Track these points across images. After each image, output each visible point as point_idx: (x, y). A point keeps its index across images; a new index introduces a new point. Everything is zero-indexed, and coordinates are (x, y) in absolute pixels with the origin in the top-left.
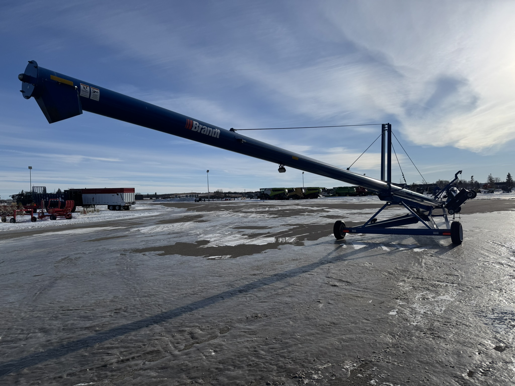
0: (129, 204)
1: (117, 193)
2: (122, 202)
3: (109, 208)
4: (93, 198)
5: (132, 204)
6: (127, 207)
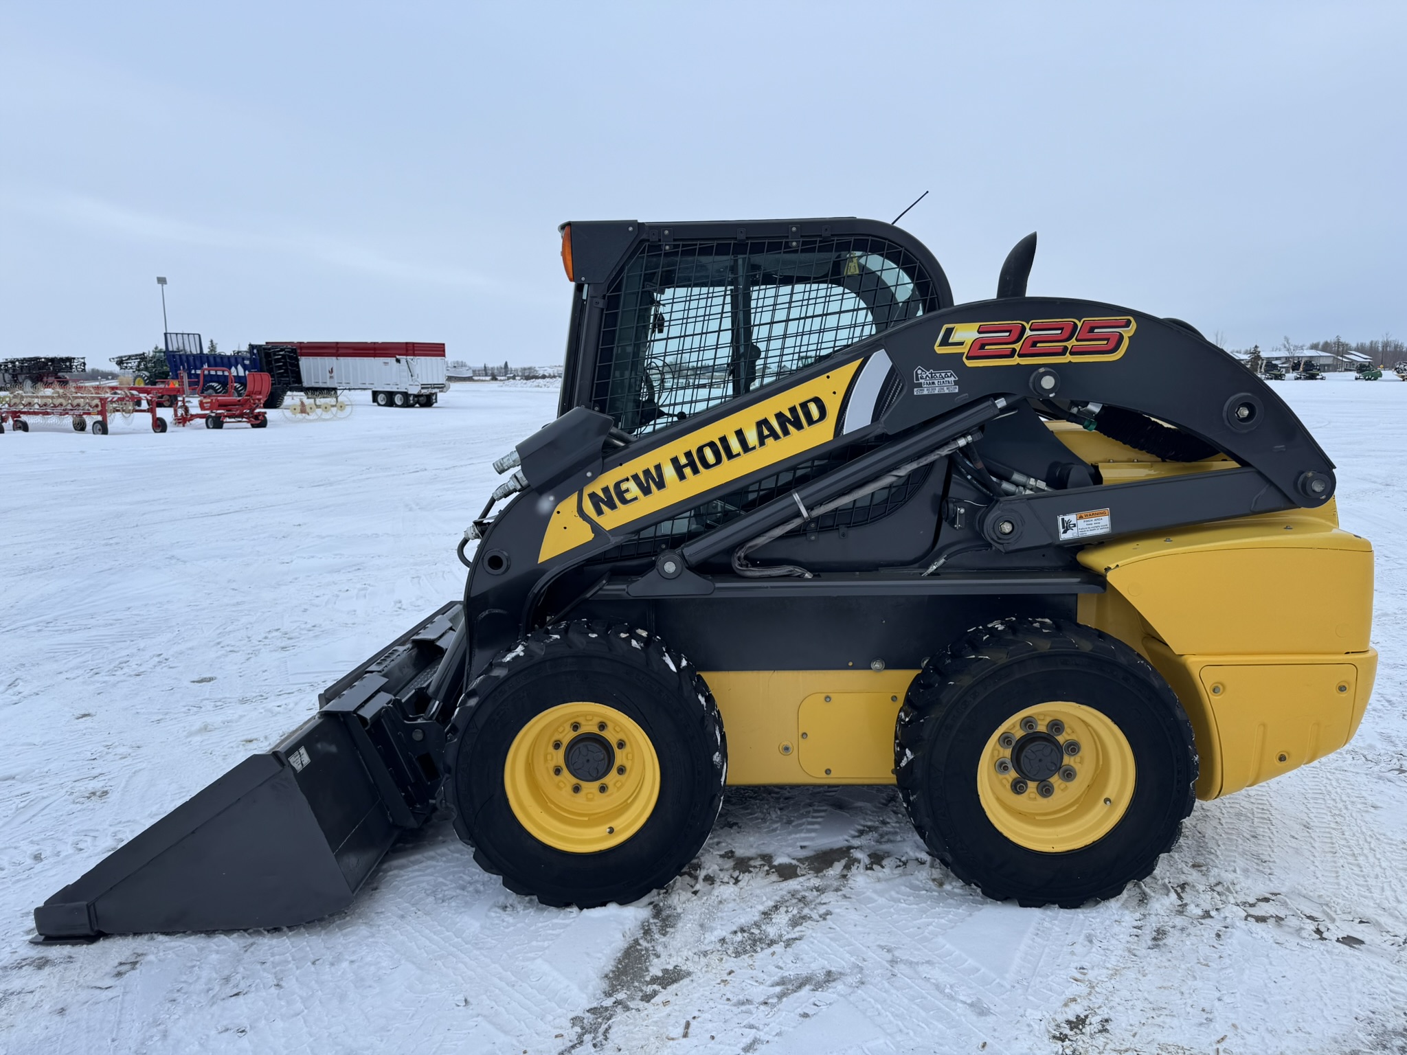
0: (430, 390)
1: (398, 357)
2: (412, 383)
3: (375, 400)
4: (332, 369)
5: (440, 392)
6: (425, 397)
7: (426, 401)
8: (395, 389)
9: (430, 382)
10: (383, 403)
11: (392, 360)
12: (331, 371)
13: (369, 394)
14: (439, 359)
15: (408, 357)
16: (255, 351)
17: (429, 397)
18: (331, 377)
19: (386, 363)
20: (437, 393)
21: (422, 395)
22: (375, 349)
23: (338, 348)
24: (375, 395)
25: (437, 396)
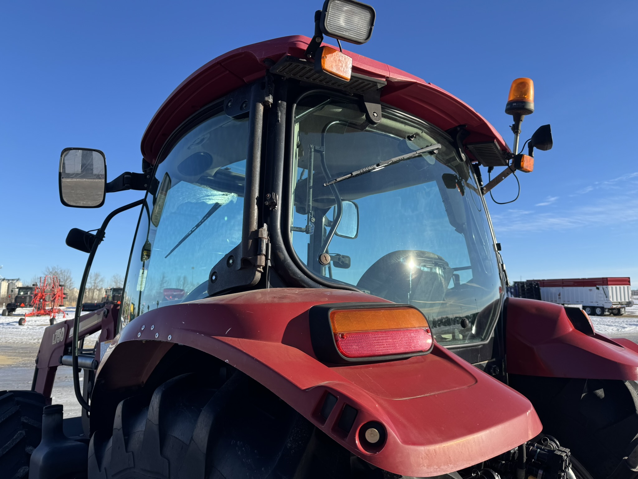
0: (619, 306)
1: (597, 286)
2: (607, 301)
4: (560, 294)
5: (627, 306)
6: (617, 310)
7: (617, 312)
8: (595, 305)
9: (619, 301)
11: (594, 288)
12: (559, 295)
14: (626, 286)
15: (604, 287)
16: (516, 285)
17: (619, 310)
18: (559, 298)
19: (590, 290)
20: (624, 308)
21: (614, 309)
22: (583, 282)
25: (625, 309)
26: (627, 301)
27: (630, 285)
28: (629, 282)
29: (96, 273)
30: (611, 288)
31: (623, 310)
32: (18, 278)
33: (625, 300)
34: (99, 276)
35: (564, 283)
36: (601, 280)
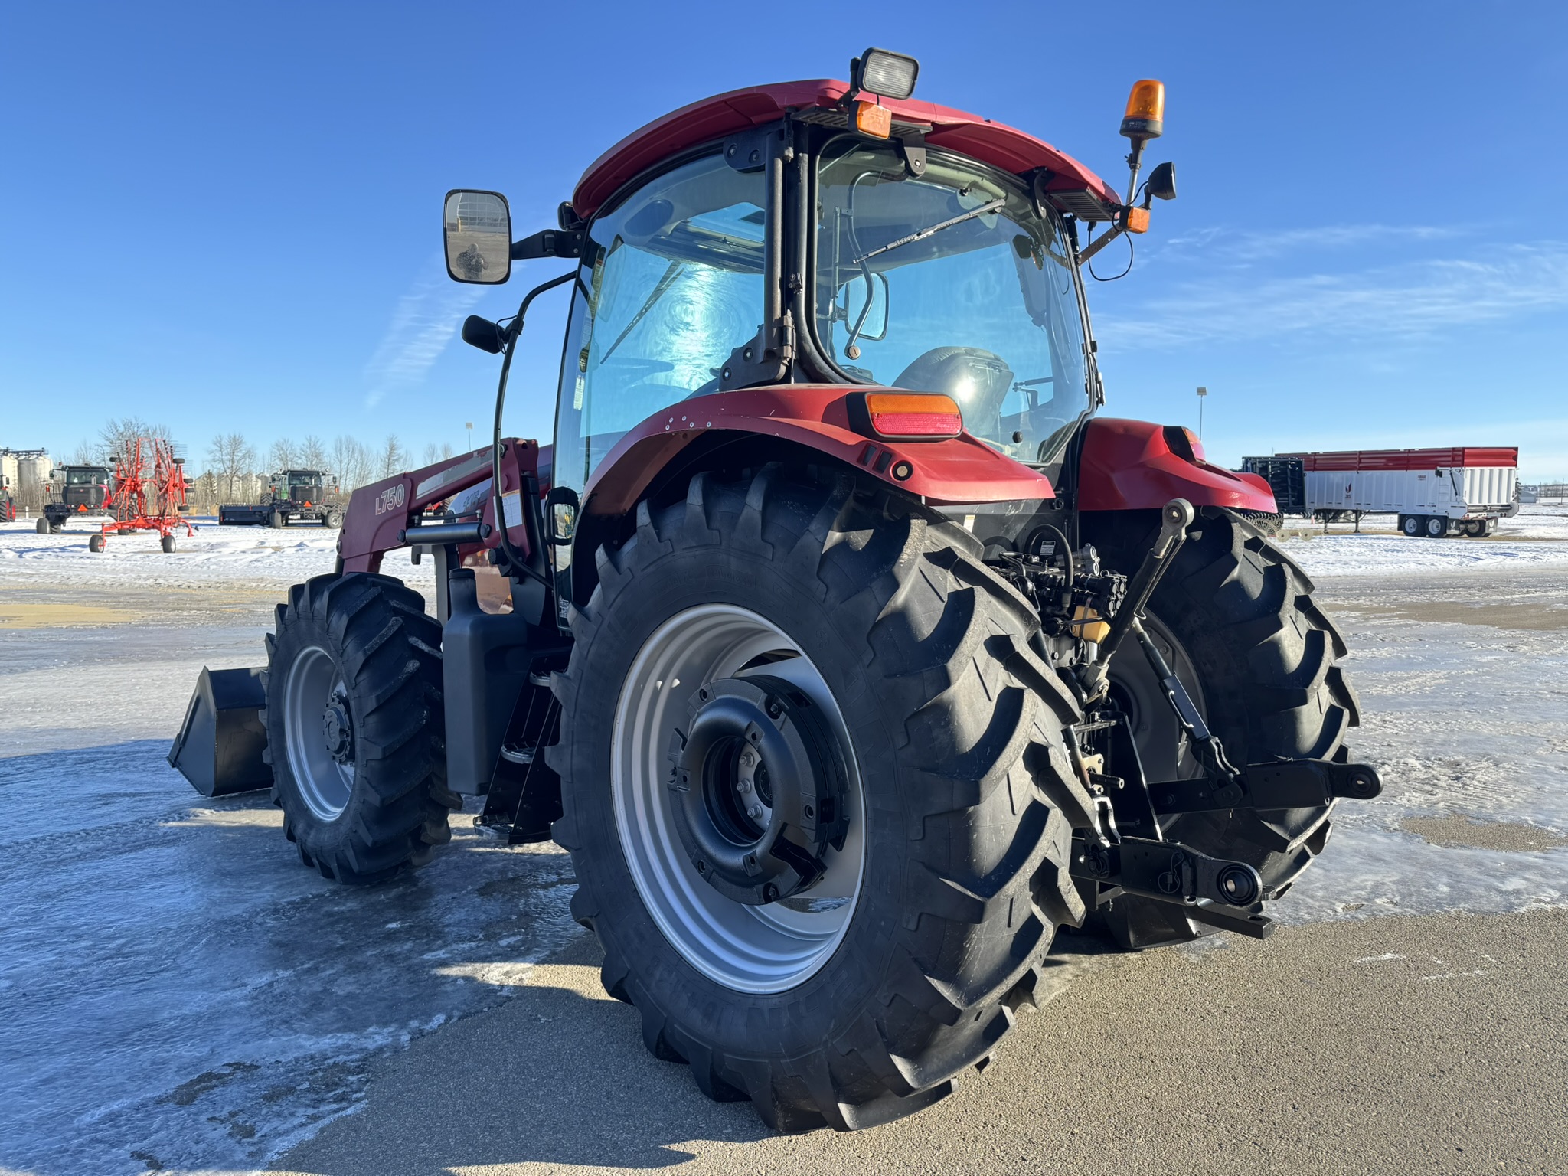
0: (1484, 515)
1: (1439, 468)
2: (1455, 504)
3: (1401, 526)
4: (1350, 486)
5: (1501, 516)
6: (1477, 523)
7: (1475, 529)
8: (1429, 512)
9: (1485, 502)
10: (1413, 530)
11: (1430, 473)
12: (1349, 489)
13: (1395, 518)
14: (1505, 469)
15: (1454, 469)
16: (1249, 465)
17: (1482, 523)
18: (1348, 497)
19: (1422, 477)
20: (1495, 519)
21: (1472, 521)
22: (1408, 459)
23: (1360, 459)
24: (1403, 520)
25: (1496, 522)
26: (1504, 502)
27: (1516, 466)
28: (1515, 458)
29: (233, 436)
30: (1469, 472)
31: (1491, 524)
32: (41, 449)
33: (1499, 501)
34: (240, 443)
35: (1363, 461)
36: (1450, 454)
